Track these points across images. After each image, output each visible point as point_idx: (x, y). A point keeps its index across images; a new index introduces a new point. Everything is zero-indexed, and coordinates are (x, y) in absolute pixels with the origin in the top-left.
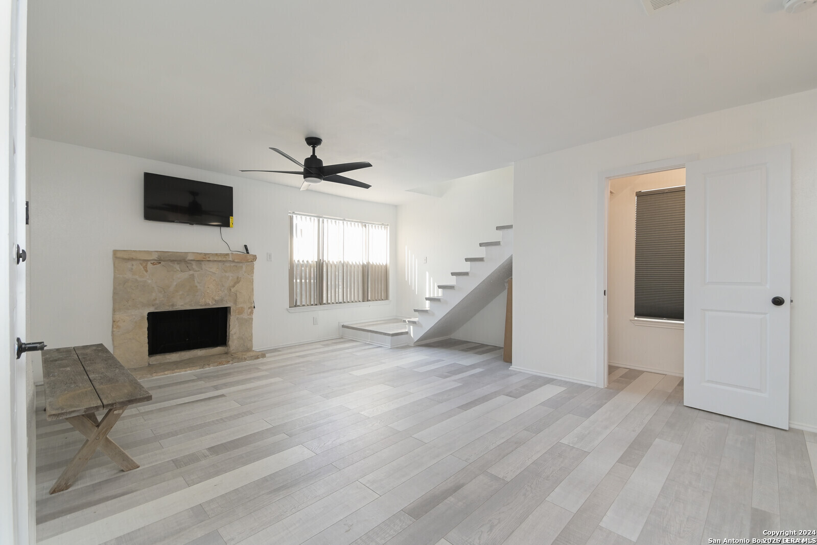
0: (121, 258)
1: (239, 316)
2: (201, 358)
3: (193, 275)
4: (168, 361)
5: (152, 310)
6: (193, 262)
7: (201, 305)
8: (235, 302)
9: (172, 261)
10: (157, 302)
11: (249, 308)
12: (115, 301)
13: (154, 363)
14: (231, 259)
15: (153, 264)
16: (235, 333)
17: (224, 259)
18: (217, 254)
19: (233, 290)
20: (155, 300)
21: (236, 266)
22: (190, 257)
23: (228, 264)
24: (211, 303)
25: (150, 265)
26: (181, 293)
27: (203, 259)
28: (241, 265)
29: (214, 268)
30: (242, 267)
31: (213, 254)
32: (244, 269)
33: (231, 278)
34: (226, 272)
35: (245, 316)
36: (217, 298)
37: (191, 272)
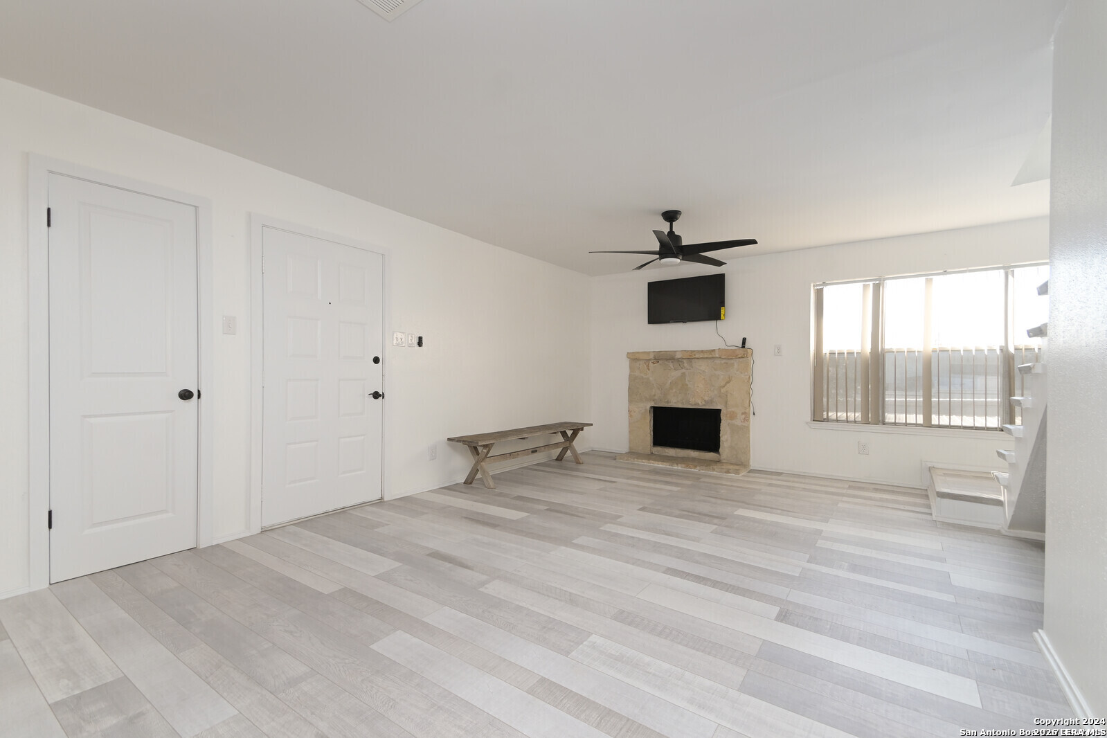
0: (634, 358)
1: (730, 421)
2: (694, 459)
3: (684, 373)
4: (666, 454)
5: (653, 405)
6: (684, 361)
7: (692, 405)
8: (726, 406)
9: (667, 360)
10: (656, 397)
11: (743, 414)
12: (630, 395)
13: (656, 453)
14: (717, 356)
15: (653, 363)
16: (727, 440)
17: (710, 356)
18: (702, 351)
19: (722, 390)
20: (655, 395)
21: (727, 363)
22: (678, 356)
23: (718, 361)
24: (700, 403)
25: (651, 364)
26: (674, 390)
27: (691, 357)
28: (732, 361)
29: (703, 366)
30: (733, 364)
31: (698, 351)
32: (736, 366)
33: (722, 377)
34: (715, 370)
35: (738, 422)
36: (706, 398)
37: (684, 370)
